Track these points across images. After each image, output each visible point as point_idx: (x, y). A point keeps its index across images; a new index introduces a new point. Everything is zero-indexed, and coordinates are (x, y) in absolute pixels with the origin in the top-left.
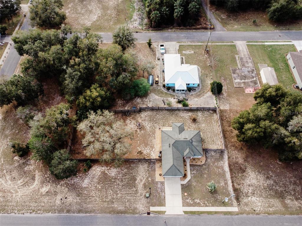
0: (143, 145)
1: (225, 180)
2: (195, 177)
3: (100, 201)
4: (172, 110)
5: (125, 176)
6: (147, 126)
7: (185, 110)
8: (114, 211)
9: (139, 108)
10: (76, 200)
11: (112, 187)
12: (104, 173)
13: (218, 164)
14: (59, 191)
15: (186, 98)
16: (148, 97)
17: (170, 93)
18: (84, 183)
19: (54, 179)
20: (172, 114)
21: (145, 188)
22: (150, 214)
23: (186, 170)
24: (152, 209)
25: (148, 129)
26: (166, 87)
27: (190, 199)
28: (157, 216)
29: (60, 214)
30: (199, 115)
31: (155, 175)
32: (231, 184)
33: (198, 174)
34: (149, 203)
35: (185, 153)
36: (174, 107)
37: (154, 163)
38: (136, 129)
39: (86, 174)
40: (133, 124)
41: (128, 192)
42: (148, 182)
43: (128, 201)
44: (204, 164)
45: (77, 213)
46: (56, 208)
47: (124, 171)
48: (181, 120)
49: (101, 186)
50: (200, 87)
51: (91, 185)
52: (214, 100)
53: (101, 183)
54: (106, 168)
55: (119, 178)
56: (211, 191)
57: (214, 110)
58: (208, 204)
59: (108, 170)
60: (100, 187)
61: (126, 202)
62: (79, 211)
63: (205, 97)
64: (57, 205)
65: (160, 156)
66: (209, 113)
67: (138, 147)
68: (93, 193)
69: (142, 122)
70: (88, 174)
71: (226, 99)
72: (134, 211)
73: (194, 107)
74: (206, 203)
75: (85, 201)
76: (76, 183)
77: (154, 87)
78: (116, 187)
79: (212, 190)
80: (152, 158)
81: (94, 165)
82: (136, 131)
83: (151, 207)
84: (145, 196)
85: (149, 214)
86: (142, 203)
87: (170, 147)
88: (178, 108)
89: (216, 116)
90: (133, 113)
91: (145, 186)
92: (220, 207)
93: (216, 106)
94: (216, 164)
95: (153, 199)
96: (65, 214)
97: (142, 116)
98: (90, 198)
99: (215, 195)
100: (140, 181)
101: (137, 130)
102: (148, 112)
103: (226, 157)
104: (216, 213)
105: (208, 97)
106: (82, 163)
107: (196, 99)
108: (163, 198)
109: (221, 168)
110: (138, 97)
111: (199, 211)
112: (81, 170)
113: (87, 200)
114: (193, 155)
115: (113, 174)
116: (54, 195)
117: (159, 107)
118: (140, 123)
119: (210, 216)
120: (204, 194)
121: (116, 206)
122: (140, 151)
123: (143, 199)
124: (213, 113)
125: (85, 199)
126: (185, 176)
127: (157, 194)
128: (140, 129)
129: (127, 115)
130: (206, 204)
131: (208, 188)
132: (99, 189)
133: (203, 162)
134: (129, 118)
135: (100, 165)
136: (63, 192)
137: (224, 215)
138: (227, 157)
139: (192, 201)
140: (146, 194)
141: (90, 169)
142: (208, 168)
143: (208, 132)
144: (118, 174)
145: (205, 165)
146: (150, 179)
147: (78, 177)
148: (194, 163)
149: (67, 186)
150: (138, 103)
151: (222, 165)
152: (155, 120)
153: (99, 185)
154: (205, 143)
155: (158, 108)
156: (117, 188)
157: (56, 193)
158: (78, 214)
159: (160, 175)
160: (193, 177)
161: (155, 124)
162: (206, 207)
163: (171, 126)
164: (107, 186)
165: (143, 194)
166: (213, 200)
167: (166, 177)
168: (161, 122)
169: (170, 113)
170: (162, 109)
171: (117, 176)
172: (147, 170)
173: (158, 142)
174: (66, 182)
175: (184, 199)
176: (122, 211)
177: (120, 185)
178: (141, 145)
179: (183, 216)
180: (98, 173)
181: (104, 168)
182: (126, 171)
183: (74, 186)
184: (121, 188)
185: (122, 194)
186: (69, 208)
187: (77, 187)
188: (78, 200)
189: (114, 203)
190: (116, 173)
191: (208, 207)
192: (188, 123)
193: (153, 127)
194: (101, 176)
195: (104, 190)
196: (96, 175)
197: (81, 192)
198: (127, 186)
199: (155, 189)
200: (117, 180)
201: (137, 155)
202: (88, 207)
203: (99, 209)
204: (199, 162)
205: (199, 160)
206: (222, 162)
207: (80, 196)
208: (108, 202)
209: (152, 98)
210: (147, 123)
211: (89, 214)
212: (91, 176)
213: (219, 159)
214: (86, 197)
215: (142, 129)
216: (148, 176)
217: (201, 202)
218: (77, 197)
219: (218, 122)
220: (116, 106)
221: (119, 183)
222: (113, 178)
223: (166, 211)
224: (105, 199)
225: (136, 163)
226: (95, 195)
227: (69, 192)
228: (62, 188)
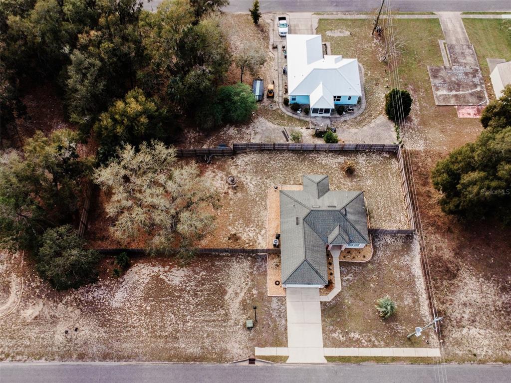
0: (241, 222)
1: (414, 294)
2: (350, 287)
3: (149, 335)
4: (302, 152)
5: (203, 285)
6: (249, 184)
7: (331, 151)
8: (178, 355)
9: (232, 147)
10: (98, 333)
11: (175, 308)
12: (156, 279)
13: (398, 262)
14: (62, 315)
15: (333, 128)
16: (253, 124)
17: (298, 117)
18: (115, 299)
19: (51, 291)
20: (304, 160)
21: (244, 309)
22: (256, 362)
23: (331, 274)
24: (259, 352)
25: (252, 189)
26: (290, 104)
27: (340, 331)
28: (270, 365)
29: (63, 363)
30: (361, 161)
31: (266, 283)
32: (427, 302)
33: (357, 281)
34: (253, 339)
35: (331, 238)
36: (308, 145)
37: (264, 259)
38: (226, 190)
39: (118, 281)
40: (219, 180)
41: (208, 318)
42: (250, 297)
43: (208, 336)
44: (369, 262)
45: (100, 361)
46: (55, 349)
47: (201, 275)
48: (322, 171)
49: (151, 306)
50: (363, 106)
51: (131, 304)
52: (392, 131)
53: (150, 299)
54: (161, 269)
55: (188, 288)
56: (383, 317)
57: (393, 152)
58: (376, 343)
59: (166, 272)
60: (148, 308)
61: (203, 338)
62: (105, 357)
63: (372, 125)
64: (56, 343)
65: (277, 244)
66: (382, 158)
67: (229, 225)
68: (134, 320)
69: (239, 175)
70: (122, 280)
71: (418, 130)
72: (221, 357)
73: (350, 145)
74: (373, 340)
75: (117, 336)
76: (97, 299)
77: (264, 104)
79: (386, 314)
80: (259, 248)
81: (136, 261)
82: (225, 193)
83: (256, 348)
84: (245, 325)
85: (252, 361)
86: (239, 339)
87: (297, 224)
88: (315, 145)
89: (397, 163)
90: (220, 157)
91: (244, 306)
92: (403, 347)
93: (397, 143)
94: (395, 261)
95: (262, 332)
96: (75, 363)
97: (239, 164)
98: (127, 329)
99: (392, 324)
100: (233, 295)
101: (228, 192)
102: (252, 156)
103: (416, 246)
104: (394, 359)
105: (378, 126)
106: (110, 258)
107: (354, 130)
108: (283, 329)
109: (405, 269)
110: (231, 125)
111: (358, 357)
112: (108, 273)
113: (121, 333)
114: (348, 241)
115: (176, 281)
116: (51, 323)
117: (274, 144)
118: (233, 177)
119: (382, 366)
120: (369, 321)
121: (183, 346)
122: (235, 235)
123: (241, 332)
124: (389, 158)
125: (118, 331)
126: (329, 286)
127: (270, 323)
128: (235, 188)
129: (206, 161)
130: (374, 342)
131: (379, 309)
132: (147, 310)
133: (369, 257)
134: (211, 168)
135: (149, 262)
136: (70, 317)
137: (412, 364)
138: (419, 247)
139: (343, 337)
140: (247, 321)
141: (128, 271)
142: (379, 268)
143: (379, 195)
144: (186, 281)
145: (372, 264)
146: (255, 292)
147: (102, 287)
148: (349, 259)
149: (78, 305)
150: (231, 138)
151: (407, 262)
152: (266, 170)
153: (146, 304)
154: (372, 219)
155: (274, 147)
156: (185, 309)
157: (54, 320)
158: (102, 361)
159: (277, 283)
160: (346, 287)
161: (266, 179)
162: (373, 347)
163: (300, 184)
164: (163, 306)
165: (240, 321)
166: (387, 334)
167: (288, 287)
168: (279, 175)
169: (299, 158)
170: (281, 148)
171: (185, 286)
172: (248, 273)
173: (273, 216)
174: (76, 297)
175: (327, 333)
176: (195, 357)
177: (191, 304)
178: (237, 222)
179: (324, 365)
180: (144, 278)
181: (158, 270)
182: (204, 275)
183: (93, 305)
184: (194, 310)
185: (195, 321)
186: (82, 349)
187: (99, 306)
188: (101, 334)
189: (178, 339)
190: (182, 279)
191: (377, 347)
192: (337, 178)
193: (263, 186)
194: (150, 285)
195: (158, 313)
196: (139, 283)
197: (109, 318)
198: (207, 305)
199: (266, 311)
200: (185, 294)
201: (228, 242)
202: (124, 349)
203: (146, 352)
204: (359, 257)
205: (359, 253)
206: (407, 258)
207: (106, 326)
208: (166, 339)
209: (259, 127)
210: (249, 178)
211: (125, 361)
212: (129, 285)
213: (402, 250)
214: (119, 328)
215: (239, 190)
216: (250, 285)
217: (364, 338)
218: (100, 328)
219: (400, 176)
220: (183, 143)
221: (188, 300)
222: (177, 288)
223: (288, 357)
224: (159, 332)
225: (226, 258)
226: (138, 324)
227: (83, 317)
228: (68, 309)
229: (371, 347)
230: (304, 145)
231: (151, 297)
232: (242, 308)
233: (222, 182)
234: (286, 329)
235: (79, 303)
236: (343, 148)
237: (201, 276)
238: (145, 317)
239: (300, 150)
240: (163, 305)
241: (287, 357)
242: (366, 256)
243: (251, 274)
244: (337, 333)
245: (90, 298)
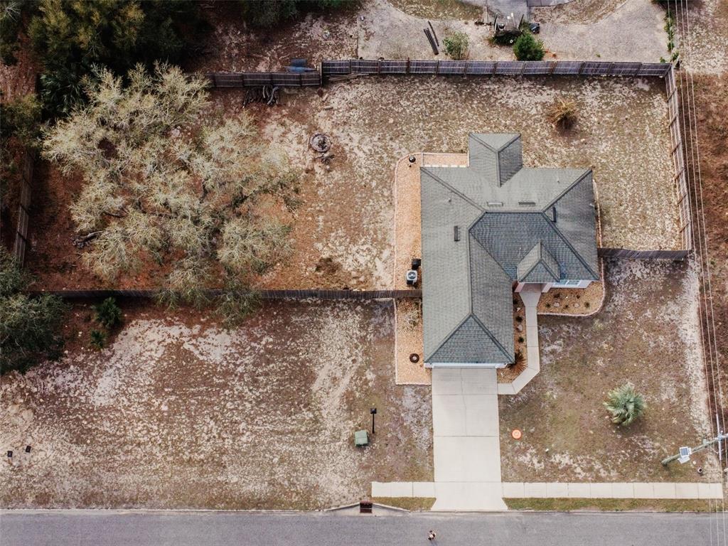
0: (340, 233)
1: (680, 380)
2: (557, 367)
4: (467, 78)
5: (268, 362)
7: (528, 77)
8: (226, 497)
9: (319, 68)
10: (70, 456)
11: (216, 408)
12: (176, 349)
13: (654, 315)
15: (533, 22)
16: (362, 14)
18: (99, 390)
20: (470, 97)
21: (350, 410)
22: (373, 510)
23: (521, 340)
24: (380, 490)
25: (363, 162)
27: (534, 451)
28: (399, 515)
29: (10, 511)
30: (589, 101)
31: (392, 358)
32: (706, 395)
33: (572, 353)
34: (367, 467)
35: (523, 268)
36: (479, 64)
37: (389, 311)
38: (308, 164)
39: (101, 355)
40: (295, 142)
41: (280, 428)
42: (361, 387)
43: (282, 461)
44: (596, 316)
45: (78, 507)
47: (263, 343)
48: (508, 122)
49: (170, 403)
51: (129, 400)
52: (658, 30)
53: (166, 390)
54: (186, 331)
55: (240, 369)
56: (619, 424)
57: (657, 79)
58: (603, 473)
59: (194, 336)
60: (164, 408)
62: (88, 500)
63: (617, 16)
65: (415, 280)
66: (635, 91)
67: (318, 240)
68: (136, 431)
69: (335, 131)
70: (109, 353)
71: (715, 28)
72: (307, 500)
73: (568, 64)
74: (597, 467)
75: (107, 462)
76: (64, 391)
78: (229, 405)
79: (624, 420)
80: (379, 288)
81: (135, 315)
82: (307, 171)
83: (374, 484)
84: (351, 440)
85: (366, 507)
86: (340, 467)
87: (456, 240)
88: (496, 65)
89: (665, 104)
90: (294, 91)
91: (350, 403)
92: (653, 481)
93: (668, 58)
94: (648, 314)
95: (385, 454)
96: (33, 512)
97: (335, 106)
98: (126, 448)
99: (635, 439)
100: (328, 383)
101: (313, 169)
102: (361, 88)
103: (692, 284)
104: (634, 504)
106: (82, 308)
107: (577, 28)
108: (425, 448)
109: (666, 329)
110: (316, 17)
111: (566, 500)
112: (79, 340)
113: (115, 456)
114: (557, 275)
115: (216, 356)
117: (409, 63)
118: (324, 136)
119: (610, 516)
120: (592, 432)
121: (235, 479)
122: (329, 260)
123: (344, 452)
124: (649, 93)
126: (517, 364)
127: (400, 436)
128: (326, 161)
129: (266, 100)
130: (598, 471)
131: (611, 409)
132: (162, 411)
133: (596, 307)
134: (275, 116)
135: (160, 317)
136: (14, 426)
137: (667, 512)
138: (697, 285)
139: (539, 462)
140: (357, 434)
142: (615, 329)
143: (624, 176)
144: (236, 355)
145: (602, 320)
146: (370, 376)
147: (72, 367)
148: (557, 310)
149: (27, 402)
150: (316, 46)
151: (672, 317)
152: (391, 121)
153: (160, 400)
154: (607, 227)
155: (408, 69)
156: (236, 409)
158: (83, 508)
159: (414, 358)
160: (549, 365)
161: (391, 139)
162: (596, 482)
163: (462, 151)
164: (193, 404)
165: (343, 433)
166: (625, 456)
167: (435, 367)
168: (417, 131)
169: (460, 92)
170: (422, 70)
171: (234, 364)
172: (357, 338)
173: (406, 220)
174: (22, 386)
175: (509, 454)
176: (259, 499)
177: (246, 401)
178: (333, 234)
179: (503, 515)
180: (152, 350)
181: (179, 332)
182: (271, 343)
183: (57, 403)
184: (252, 412)
185: (256, 432)
186: (43, 487)
187: (69, 405)
188: (77, 457)
189: (225, 467)
190: (228, 352)
191: (603, 482)
192: (539, 138)
193: (385, 155)
194: (165, 364)
195: (183, 417)
196: (143, 358)
197: (90, 426)
198: (277, 403)
199: (391, 413)
200: (234, 380)
201: (317, 277)
202: (122, 485)
203: (165, 491)
204: (577, 305)
205: (578, 297)
206: (673, 307)
207: (85, 443)
208: (202, 466)
209: (377, 20)
210: (356, 137)
211: (126, 508)
212: (123, 362)
213: (664, 292)
214: (111, 447)
215: (336, 164)
216: (362, 362)
217: (579, 465)
218: (74, 447)
219: (669, 132)
220: (215, 57)
221: (241, 392)
222: (219, 369)
223: (435, 499)
224: (186, 453)
225: (313, 309)
226: (146, 438)
227: (38, 424)
228: (9, 409)
229: (592, 482)
230: (471, 65)
231: (168, 387)
232: (346, 408)
233: (301, 147)
234: (431, 448)
235: (29, 399)
236: (553, 70)
237: (265, 346)
238: (158, 425)
239: (462, 75)
240: (193, 401)
241: (432, 501)
242: (591, 303)
243: (363, 340)
244: (528, 454)
245: (50, 388)
